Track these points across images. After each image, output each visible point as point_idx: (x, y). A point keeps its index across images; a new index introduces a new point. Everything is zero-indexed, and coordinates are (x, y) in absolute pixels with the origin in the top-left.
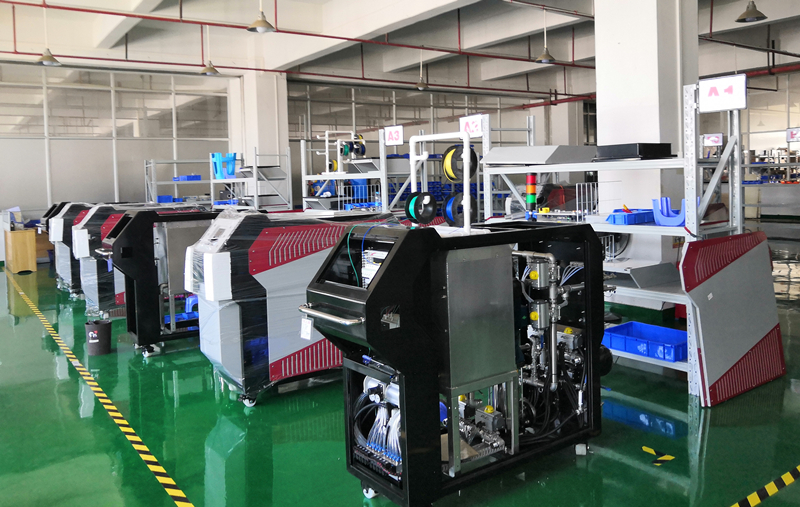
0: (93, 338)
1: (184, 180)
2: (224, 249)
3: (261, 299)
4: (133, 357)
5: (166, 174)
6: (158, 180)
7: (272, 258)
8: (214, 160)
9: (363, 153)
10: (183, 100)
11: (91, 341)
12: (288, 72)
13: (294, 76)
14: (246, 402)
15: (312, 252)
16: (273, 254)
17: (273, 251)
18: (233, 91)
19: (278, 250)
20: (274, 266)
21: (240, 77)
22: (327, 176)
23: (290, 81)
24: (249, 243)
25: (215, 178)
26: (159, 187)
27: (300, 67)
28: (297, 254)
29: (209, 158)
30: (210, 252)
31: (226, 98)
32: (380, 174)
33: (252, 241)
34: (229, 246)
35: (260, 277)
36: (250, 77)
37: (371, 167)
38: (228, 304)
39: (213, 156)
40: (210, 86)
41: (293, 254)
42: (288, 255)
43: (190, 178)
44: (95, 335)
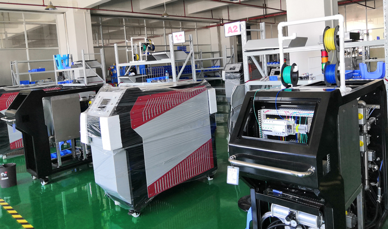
0: (4, 177)
1: (35, 71)
2: (114, 113)
3: (140, 144)
4: (32, 184)
5: (24, 68)
6: (20, 72)
7: (145, 116)
8: (56, 59)
9: (154, 49)
10: (30, 27)
11: (3, 179)
12: (92, 9)
13: (94, 12)
14: (134, 215)
15: (167, 110)
16: (144, 114)
17: (145, 112)
18: (59, 21)
19: (147, 111)
20: (146, 122)
21: (63, 13)
22: (133, 63)
23: (92, 15)
24: (129, 108)
25: (57, 69)
26: (21, 76)
27: (99, 6)
28: (159, 112)
29: (53, 58)
30: (105, 116)
31: (55, 25)
32: (171, 60)
33: (131, 107)
34: (118, 110)
35: (137, 130)
36: (70, 13)
37: (165, 56)
38: (119, 151)
39: (55, 57)
40: (45, 19)
41: (156, 113)
42: (153, 114)
43: (38, 70)
44: (5, 175)
